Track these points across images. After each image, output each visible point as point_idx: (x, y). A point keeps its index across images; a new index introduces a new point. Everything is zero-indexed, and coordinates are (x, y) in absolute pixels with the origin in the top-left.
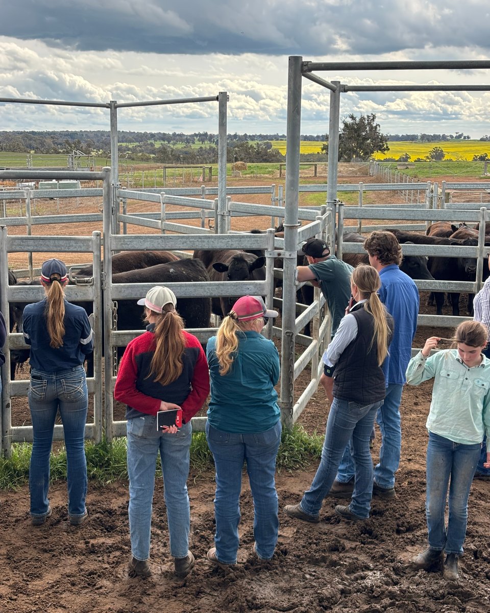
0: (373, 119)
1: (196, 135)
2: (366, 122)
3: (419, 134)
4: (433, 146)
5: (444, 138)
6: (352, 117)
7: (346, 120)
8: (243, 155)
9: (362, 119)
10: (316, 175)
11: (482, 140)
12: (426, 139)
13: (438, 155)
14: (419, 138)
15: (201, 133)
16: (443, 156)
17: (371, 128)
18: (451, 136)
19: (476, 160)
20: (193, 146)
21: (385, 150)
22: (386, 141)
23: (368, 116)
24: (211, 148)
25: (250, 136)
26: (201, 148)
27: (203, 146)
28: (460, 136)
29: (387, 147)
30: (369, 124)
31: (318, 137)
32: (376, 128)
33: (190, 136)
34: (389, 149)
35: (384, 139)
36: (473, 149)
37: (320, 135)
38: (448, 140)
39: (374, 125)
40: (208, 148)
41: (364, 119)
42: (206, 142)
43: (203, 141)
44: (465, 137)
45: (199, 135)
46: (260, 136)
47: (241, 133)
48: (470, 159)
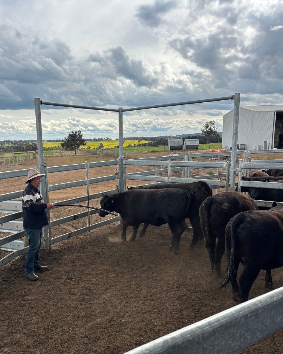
0: (80, 132)
1: (5, 141)
2: (78, 134)
3: (93, 139)
4: (98, 143)
5: (102, 140)
6: (72, 132)
7: (70, 133)
8: (27, 149)
9: (76, 132)
10: (76, 155)
11: (116, 140)
12: (96, 140)
13: (101, 146)
14: (93, 140)
15: (7, 140)
16: (103, 146)
17: (80, 136)
18: (105, 139)
19: (115, 148)
20: (5, 146)
21: (84, 145)
22: (85, 141)
23: (78, 131)
24: (12, 146)
25: (27, 141)
26: (8, 146)
27: (9, 145)
28: (108, 139)
29: (85, 143)
30: (79, 134)
31: (54, 140)
32: (81, 136)
33: (3, 141)
34: (86, 144)
35: (84, 140)
36: (114, 143)
37: (55, 140)
38: (104, 140)
39: (81, 135)
40: (11, 146)
41: (77, 132)
42: (10, 144)
43: (8, 143)
44: (110, 139)
45: (7, 141)
46: (31, 141)
47: (23, 140)
48: (113, 147)
